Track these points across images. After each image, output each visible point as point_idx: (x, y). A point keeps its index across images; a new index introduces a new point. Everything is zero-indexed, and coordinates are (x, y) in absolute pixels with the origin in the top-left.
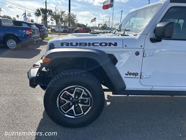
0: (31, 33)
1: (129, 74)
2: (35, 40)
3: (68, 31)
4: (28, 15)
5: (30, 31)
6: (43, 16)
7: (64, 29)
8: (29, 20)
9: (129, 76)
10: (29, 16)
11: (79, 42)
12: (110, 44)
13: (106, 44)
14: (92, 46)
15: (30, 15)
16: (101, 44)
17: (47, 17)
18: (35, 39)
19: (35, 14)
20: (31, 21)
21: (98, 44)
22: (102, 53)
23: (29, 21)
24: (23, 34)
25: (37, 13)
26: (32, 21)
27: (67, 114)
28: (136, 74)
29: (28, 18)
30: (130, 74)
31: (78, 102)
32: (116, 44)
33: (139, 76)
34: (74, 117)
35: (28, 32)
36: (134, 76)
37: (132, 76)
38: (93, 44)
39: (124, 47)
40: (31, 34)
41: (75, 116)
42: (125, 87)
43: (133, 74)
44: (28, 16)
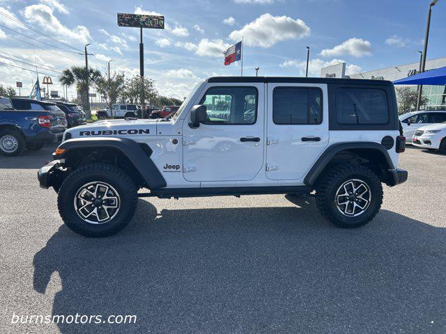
0: (49, 121)
1: (168, 167)
2: (57, 135)
3: (136, 114)
4: (46, 81)
5: (47, 118)
6: (79, 84)
7: (127, 111)
8: (46, 92)
9: (168, 169)
10: (48, 83)
11: (102, 130)
12: (141, 131)
13: (136, 132)
14: (118, 134)
15: (49, 81)
16: (129, 132)
17: (89, 87)
18: (57, 132)
19: (61, 80)
20: (53, 96)
21: (126, 132)
22: (132, 142)
23: (47, 94)
24: (31, 125)
25: (64, 78)
26: (55, 95)
27: (87, 218)
28: (177, 167)
29: (44, 89)
30: (170, 167)
31: (102, 204)
32: (148, 132)
33: (180, 169)
34: (97, 223)
35: (41, 121)
36: (175, 170)
37: (172, 169)
38: (120, 132)
39: (159, 134)
40: (47, 124)
41: (99, 222)
42: (165, 185)
43: (174, 167)
44: (44, 83)
